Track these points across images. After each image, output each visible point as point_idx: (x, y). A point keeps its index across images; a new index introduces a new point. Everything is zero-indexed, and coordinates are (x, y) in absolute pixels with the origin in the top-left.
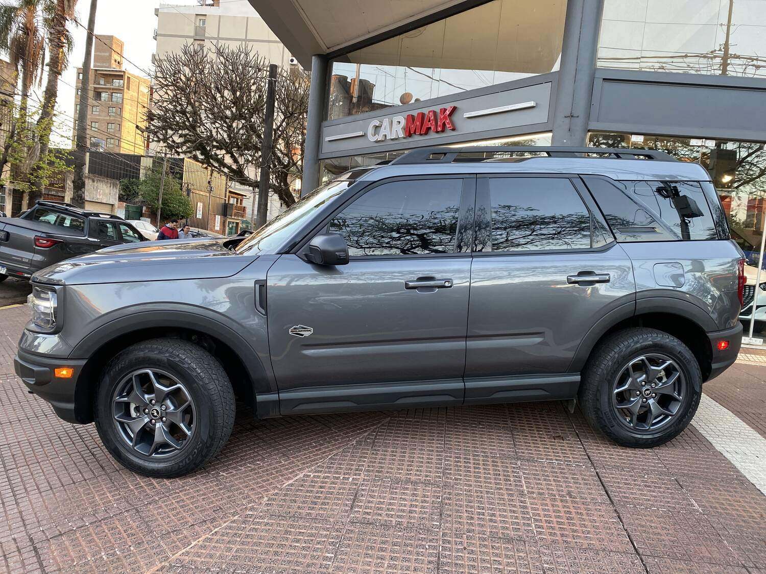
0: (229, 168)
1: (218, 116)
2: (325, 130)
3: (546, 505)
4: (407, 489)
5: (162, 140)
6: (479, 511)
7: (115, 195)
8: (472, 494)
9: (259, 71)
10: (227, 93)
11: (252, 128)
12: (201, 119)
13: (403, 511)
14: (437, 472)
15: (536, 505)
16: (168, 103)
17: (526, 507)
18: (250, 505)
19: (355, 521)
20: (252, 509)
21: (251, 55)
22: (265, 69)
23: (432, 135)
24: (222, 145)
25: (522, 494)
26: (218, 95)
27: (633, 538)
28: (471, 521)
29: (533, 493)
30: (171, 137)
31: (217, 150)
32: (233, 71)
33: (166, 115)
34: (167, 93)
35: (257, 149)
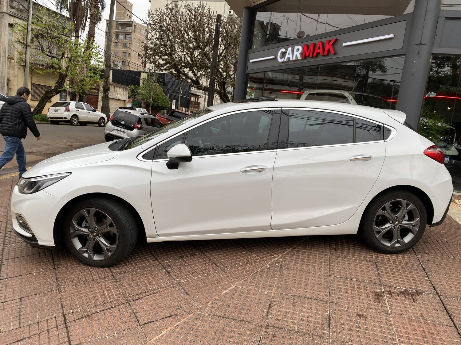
0: (191, 79)
1: (185, 48)
2: (250, 55)
3: (406, 324)
4: (305, 303)
5: (153, 62)
6: (357, 325)
7: (126, 95)
8: (351, 311)
9: (210, 19)
10: (191, 33)
11: (205, 55)
12: (175, 49)
14: (325, 292)
15: (398, 323)
16: (157, 40)
17: (390, 325)
18: (200, 307)
19: (270, 325)
20: (201, 309)
21: (206, 9)
22: (214, 18)
23: (320, 58)
24: (187, 65)
25: (387, 314)
26: (186, 34)
28: (351, 333)
29: (395, 313)
30: (158, 60)
31: (184, 68)
32: (195, 19)
33: (155, 47)
34: (156, 34)
35: (207, 68)
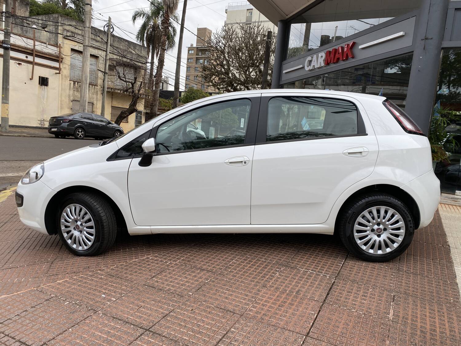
2: (284, 66)
3: (274, 295)
4: (195, 272)
6: (225, 291)
13: (179, 284)
14: (223, 266)
15: (267, 294)
16: (214, 60)
17: (258, 294)
18: (104, 268)
20: (102, 270)
23: (341, 63)
25: (265, 286)
28: (213, 296)
29: (273, 287)
33: (212, 67)
34: (213, 55)
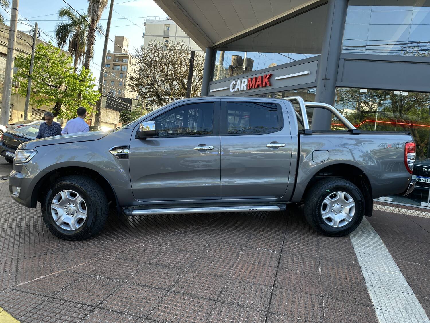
2: (211, 86)
3: (244, 265)
4: (183, 253)
5: (136, 91)
6: (210, 264)
7: (117, 119)
8: (212, 258)
13: (175, 261)
14: (201, 248)
15: (240, 265)
17: (234, 265)
18: (110, 254)
19: (151, 263)
23: (261, 89)
25: (236, 260)
27: (276, 281)
29: (242, 260)
30: (141, 89)
33: (139, 78)
